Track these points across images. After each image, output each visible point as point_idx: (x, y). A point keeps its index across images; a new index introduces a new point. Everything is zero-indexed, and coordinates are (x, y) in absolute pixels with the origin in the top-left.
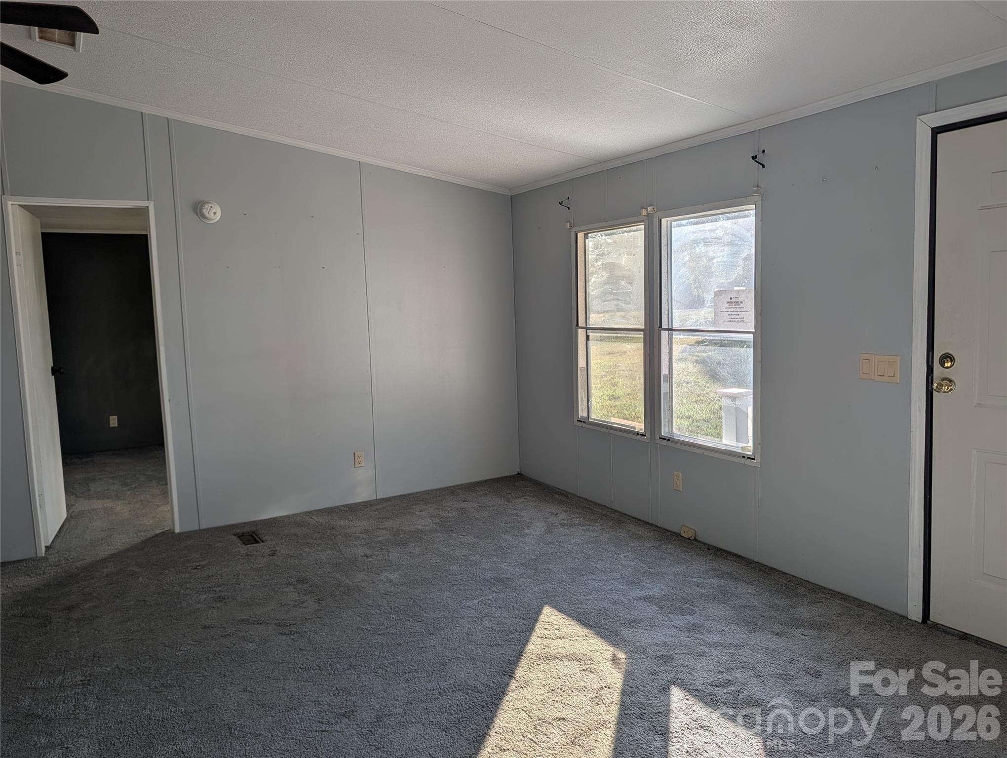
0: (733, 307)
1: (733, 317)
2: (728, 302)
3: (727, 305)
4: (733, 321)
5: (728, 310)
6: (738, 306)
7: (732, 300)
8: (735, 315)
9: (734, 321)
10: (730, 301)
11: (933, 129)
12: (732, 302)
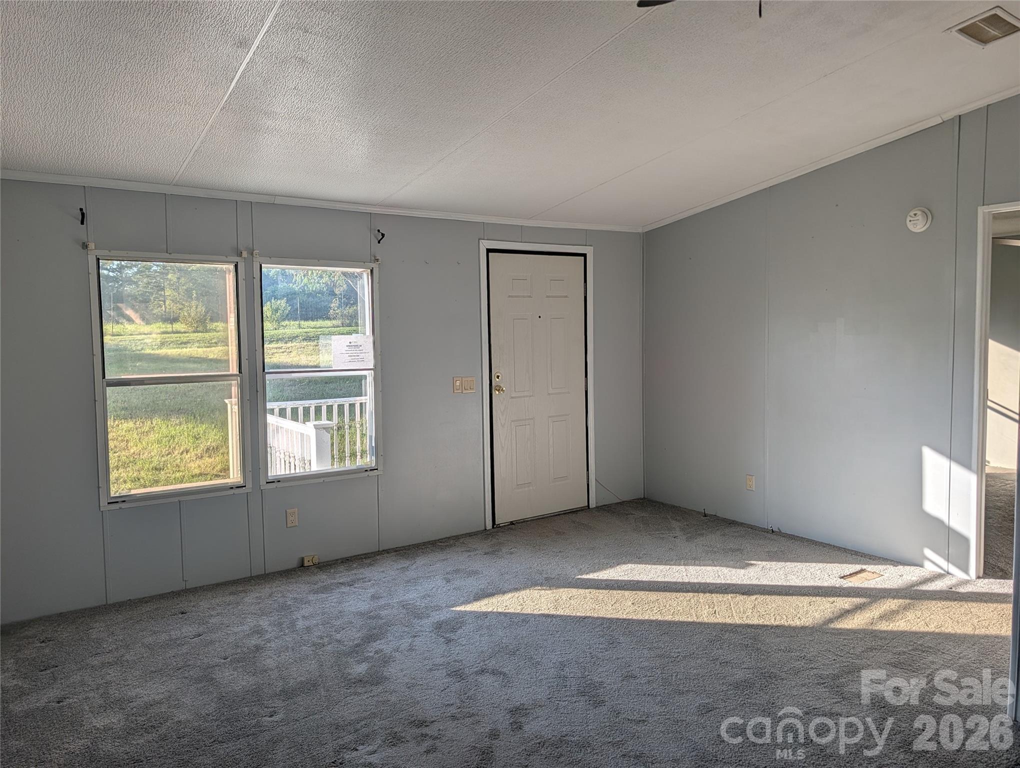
0: (353, 349)
1: (354, 358)
2: (347, 346)
3: (347, 348)
4: (353, 361)
5: (348, 352)
6: (357, 349)
7: (352, 344)
8: (355, 356)
9: (355, 361)
10: (350, 344)
11: (487, 249)
12: (352, 346)
